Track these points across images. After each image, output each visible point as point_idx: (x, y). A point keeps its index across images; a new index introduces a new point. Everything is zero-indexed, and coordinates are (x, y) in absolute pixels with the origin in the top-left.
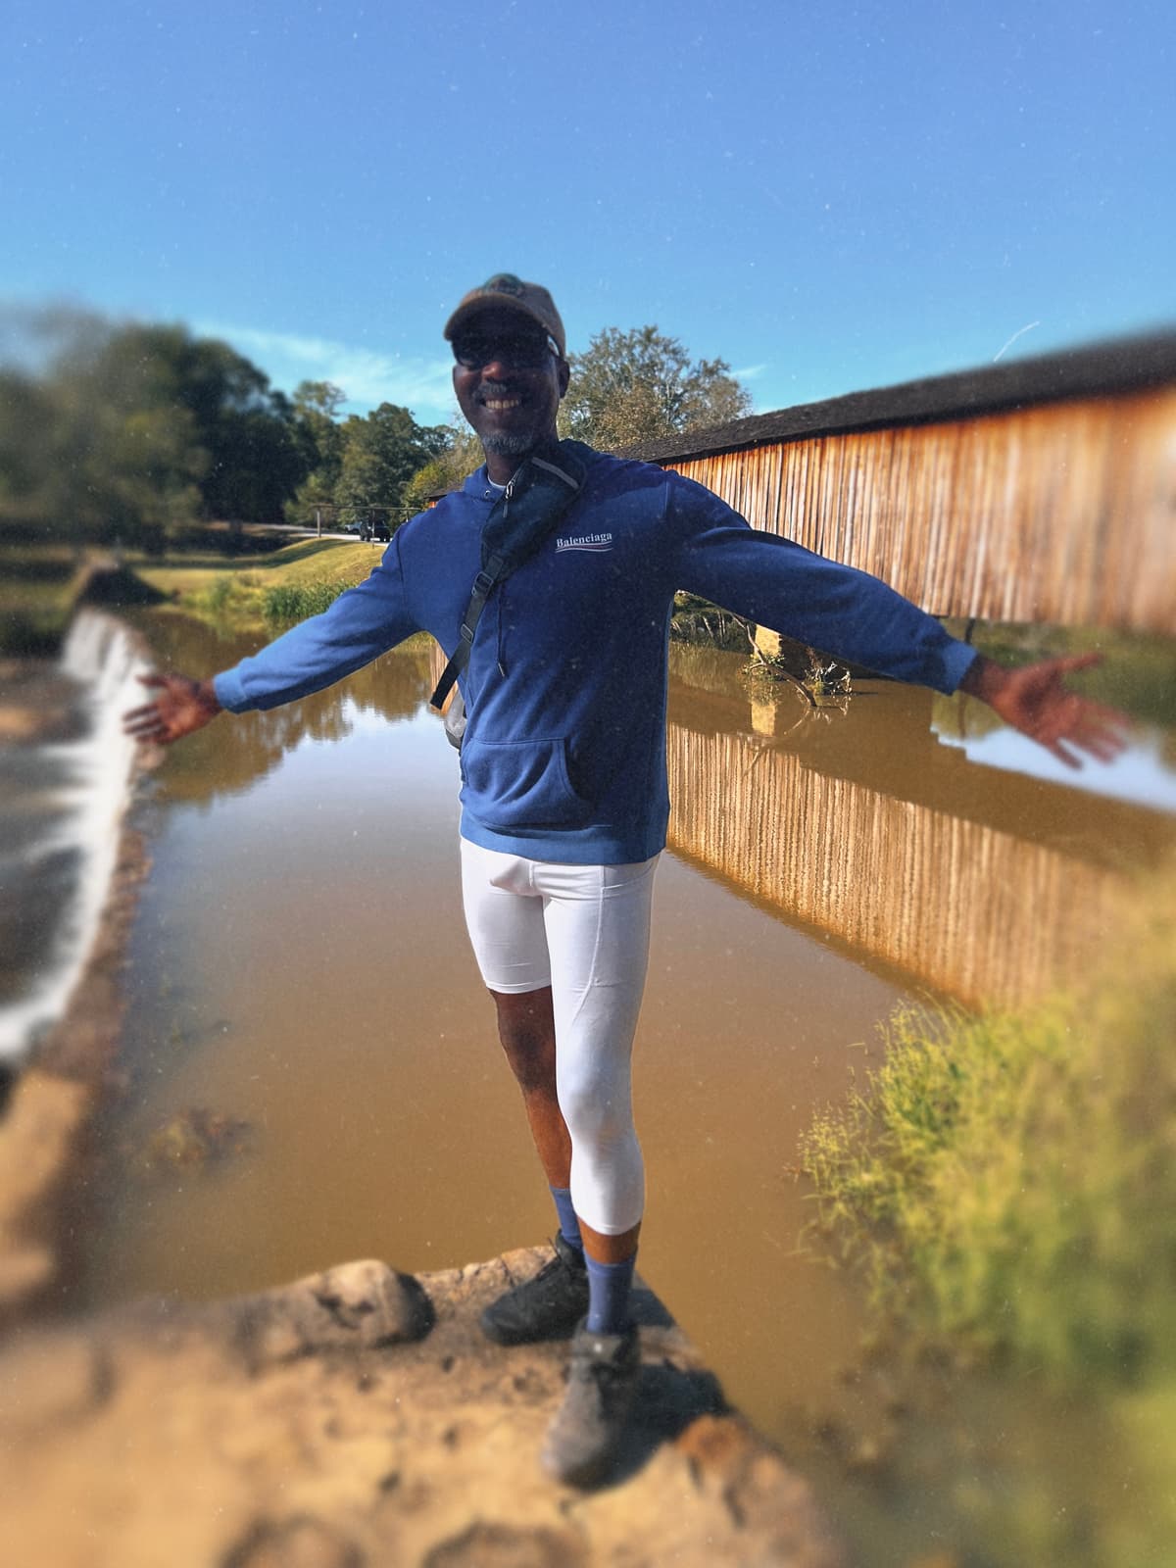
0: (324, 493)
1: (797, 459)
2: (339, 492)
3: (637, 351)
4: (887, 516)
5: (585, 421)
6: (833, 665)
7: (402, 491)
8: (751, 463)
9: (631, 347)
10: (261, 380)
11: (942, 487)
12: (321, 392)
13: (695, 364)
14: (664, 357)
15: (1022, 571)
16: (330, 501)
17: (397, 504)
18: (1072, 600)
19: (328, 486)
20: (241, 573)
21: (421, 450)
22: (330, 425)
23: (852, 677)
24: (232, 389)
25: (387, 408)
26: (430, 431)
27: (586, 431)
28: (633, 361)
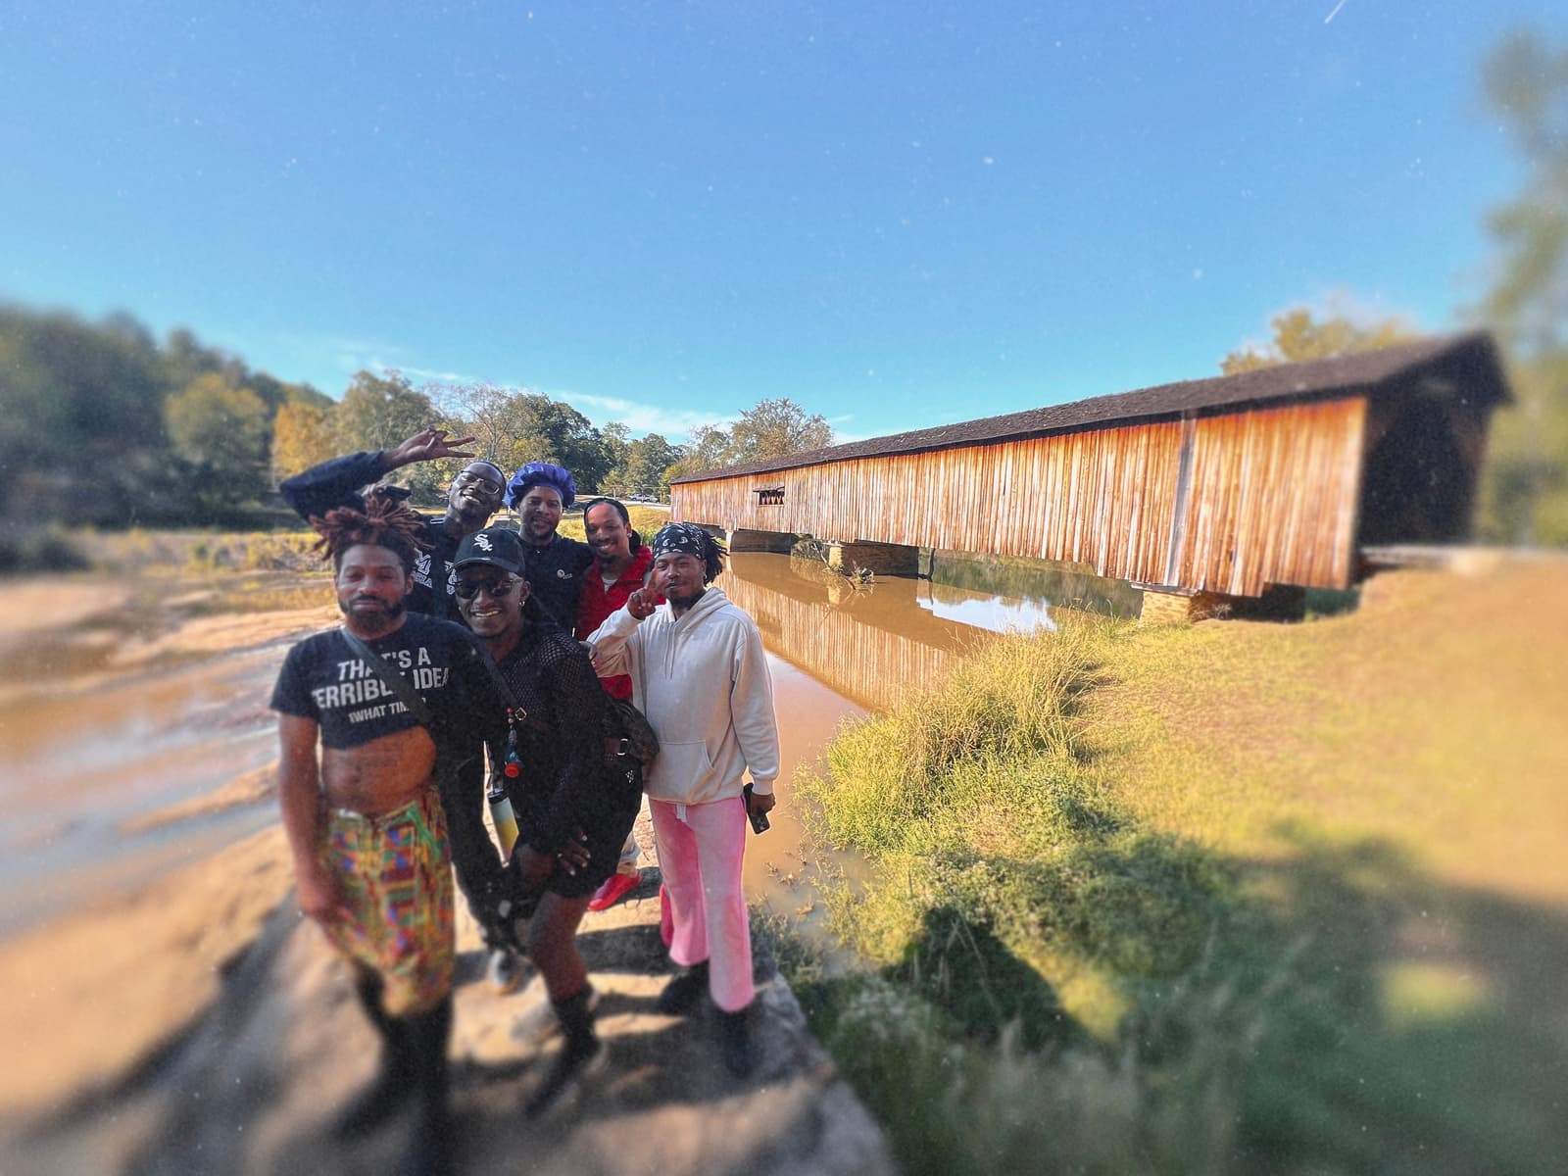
0: (619, 479)
1: (846, 469)
2: (626, 480)
3: (779, 410)
4: (887, 498)
5: (753, 444)
6: (865, 569)
7: (659, 478)
8: (826, 470)
9: (776, 409)
10: (586, 423)
11: (912, 484)
12: (618, 428)
13: (808, 416)
14: (793, 413)
15: (948, 526)
16: (621, 483)
17: (657, 485)
18: (969, 540)
19: (621, 476)
20: (573, 522)
21: (670, 457)
22: (622, 445)
23: (875, 575)
24: (571, 427)
25: (652, 436)
26: (675, 448)
27: (753, 448)
28: (777, 415)
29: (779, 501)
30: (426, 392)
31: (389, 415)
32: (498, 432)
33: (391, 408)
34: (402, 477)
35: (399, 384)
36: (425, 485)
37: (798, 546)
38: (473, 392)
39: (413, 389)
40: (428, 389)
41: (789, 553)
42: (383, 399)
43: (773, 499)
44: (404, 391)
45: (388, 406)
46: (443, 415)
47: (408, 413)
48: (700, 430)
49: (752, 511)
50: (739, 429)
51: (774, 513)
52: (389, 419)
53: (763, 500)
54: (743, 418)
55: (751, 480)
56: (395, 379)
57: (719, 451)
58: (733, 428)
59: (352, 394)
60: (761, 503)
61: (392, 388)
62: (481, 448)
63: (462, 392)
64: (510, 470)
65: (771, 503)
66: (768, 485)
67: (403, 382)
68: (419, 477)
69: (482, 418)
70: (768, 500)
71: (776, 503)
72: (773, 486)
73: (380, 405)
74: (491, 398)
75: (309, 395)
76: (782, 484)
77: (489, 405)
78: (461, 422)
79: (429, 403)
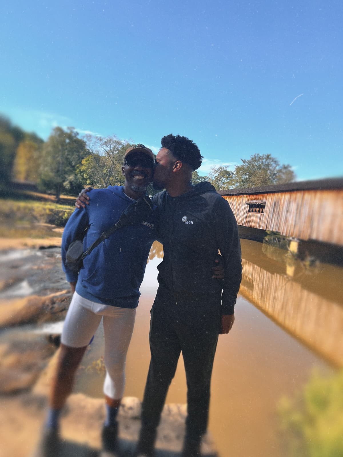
3: (264, 160)
5: (247, 178)
6: (314, 258)
8: (294, 195)
9: (262, 159)
13: (281, 165)
14: (272, 163)
23: (320, 262)
26: (202, 177)
27: (246, 181)
28: (262, 163)
29: (261, 210)
30: (85, 140)
31: (66, 149)
32: (115, 162)
33: (68, 147)
34: (68, 180)
35: (73, 135)
36: (77, 184)
37: (267, 238)
38: (106, 140)
39: (79, 137)
40: (86, 137)
41: (262, 242)
42: (65, 141)
43: (257, 209)
44: (75, 138)
45: (66, 145)
46: (91, 151)
47: (75, 149)
48: (217, 169)
49: (243, 214)
50: (238, 169)
51: (257, 217)
52: (66, 151)
53: (251, 209)
54: (242, 164)
55: (245, 197)
56: (72, 132)
57: (226, 181)
58: (236, 169)
59: (52, 138)
60: (249, 211)
61: (70, 136)
62: (106, 169)
63: (101, 140)
64: (118, 181)
65: (256, 211)
66: (255, 201)
67: (75, 134)
68: (75, 181)
69: (108, 153)
70: (254, 209)
71: (259, 212)
72: (259, 201)
73: (63, 144)
74: (114, 144)
75: (34, 138)
76: (264, 201)
77: (113, 148)
78: (98, 156)
79: (85, 144)
